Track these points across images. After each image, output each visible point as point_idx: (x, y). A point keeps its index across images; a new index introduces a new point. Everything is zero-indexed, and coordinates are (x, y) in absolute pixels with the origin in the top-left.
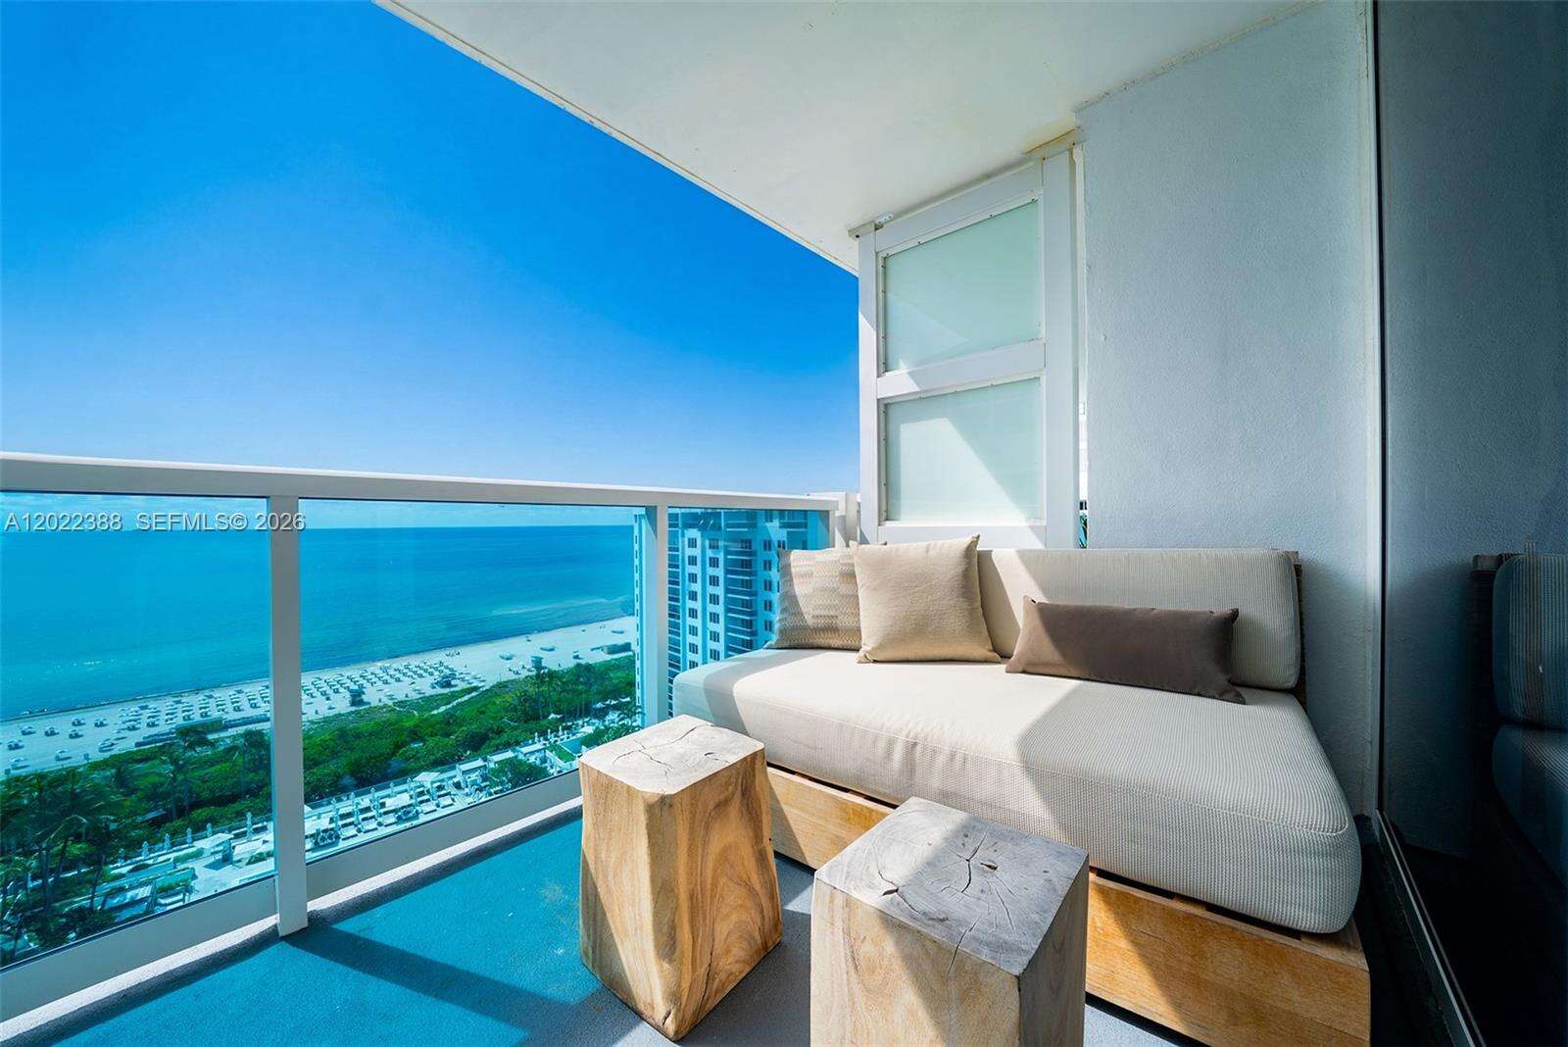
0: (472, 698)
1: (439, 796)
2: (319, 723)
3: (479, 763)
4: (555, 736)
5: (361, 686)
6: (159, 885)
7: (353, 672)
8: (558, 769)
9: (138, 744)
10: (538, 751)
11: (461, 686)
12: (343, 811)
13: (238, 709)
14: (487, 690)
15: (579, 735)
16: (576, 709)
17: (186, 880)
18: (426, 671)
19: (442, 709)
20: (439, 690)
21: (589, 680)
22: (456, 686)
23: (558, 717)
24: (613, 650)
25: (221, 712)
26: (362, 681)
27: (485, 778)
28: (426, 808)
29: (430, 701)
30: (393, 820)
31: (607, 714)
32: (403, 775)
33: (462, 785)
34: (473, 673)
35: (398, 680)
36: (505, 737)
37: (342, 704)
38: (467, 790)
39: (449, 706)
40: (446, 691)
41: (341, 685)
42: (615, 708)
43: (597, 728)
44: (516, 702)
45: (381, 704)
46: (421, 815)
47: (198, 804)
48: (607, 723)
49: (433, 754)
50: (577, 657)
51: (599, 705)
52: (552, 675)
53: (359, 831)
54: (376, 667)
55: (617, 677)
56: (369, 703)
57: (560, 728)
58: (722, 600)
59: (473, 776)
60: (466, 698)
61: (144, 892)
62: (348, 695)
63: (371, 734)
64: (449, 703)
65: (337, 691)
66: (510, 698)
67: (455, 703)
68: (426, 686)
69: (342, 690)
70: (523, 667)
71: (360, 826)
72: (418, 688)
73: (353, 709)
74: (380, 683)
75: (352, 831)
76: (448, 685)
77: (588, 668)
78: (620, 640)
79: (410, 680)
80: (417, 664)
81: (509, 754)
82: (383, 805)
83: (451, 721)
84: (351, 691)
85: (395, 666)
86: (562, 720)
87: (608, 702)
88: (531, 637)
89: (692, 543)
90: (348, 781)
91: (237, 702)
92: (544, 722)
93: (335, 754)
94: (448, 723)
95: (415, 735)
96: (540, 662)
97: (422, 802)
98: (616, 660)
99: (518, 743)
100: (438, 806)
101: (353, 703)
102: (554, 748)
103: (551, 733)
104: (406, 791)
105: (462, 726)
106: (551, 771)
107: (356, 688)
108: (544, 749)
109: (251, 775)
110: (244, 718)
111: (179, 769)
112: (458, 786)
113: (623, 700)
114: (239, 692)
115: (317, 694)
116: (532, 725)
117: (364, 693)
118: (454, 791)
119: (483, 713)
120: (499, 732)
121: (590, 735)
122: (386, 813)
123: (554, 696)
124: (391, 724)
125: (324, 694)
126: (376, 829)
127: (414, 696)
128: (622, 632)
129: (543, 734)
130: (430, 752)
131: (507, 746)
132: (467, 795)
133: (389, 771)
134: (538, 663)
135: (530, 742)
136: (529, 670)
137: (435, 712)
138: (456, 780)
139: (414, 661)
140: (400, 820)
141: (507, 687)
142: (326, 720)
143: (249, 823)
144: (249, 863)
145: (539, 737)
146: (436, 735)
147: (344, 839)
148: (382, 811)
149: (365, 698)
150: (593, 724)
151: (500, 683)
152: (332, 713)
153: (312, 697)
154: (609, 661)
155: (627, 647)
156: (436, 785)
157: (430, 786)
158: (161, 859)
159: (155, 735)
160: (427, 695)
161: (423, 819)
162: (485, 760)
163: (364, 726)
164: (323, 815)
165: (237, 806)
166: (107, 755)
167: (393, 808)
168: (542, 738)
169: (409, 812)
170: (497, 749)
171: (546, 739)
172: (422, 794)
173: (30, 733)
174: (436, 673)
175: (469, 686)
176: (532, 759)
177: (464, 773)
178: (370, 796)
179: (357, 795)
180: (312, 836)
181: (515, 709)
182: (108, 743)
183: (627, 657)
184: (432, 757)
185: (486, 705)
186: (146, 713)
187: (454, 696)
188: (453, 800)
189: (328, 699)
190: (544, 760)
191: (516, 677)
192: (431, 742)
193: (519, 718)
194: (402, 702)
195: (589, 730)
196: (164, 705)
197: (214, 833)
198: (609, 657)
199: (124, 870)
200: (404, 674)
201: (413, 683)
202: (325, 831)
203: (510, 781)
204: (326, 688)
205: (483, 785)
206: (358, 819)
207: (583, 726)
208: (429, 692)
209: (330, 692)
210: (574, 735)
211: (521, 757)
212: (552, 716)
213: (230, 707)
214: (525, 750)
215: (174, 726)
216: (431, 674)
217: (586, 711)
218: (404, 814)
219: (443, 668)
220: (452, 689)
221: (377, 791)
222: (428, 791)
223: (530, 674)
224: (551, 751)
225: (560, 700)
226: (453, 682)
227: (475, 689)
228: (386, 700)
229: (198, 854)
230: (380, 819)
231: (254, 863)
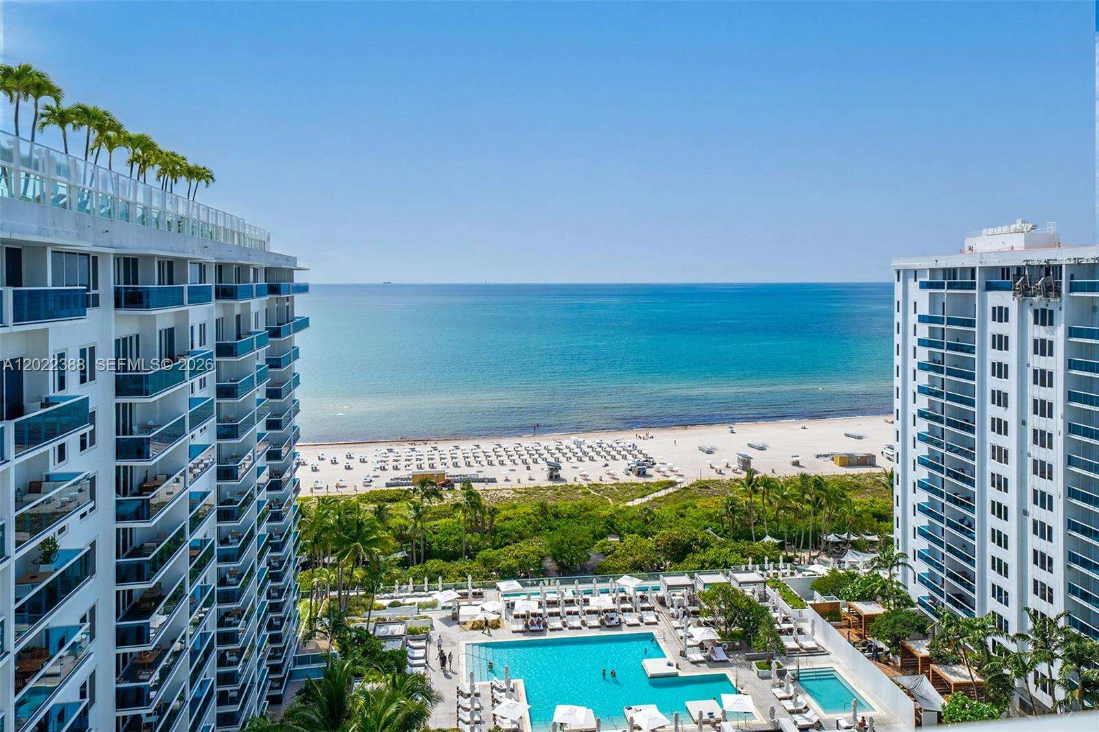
0: (670, 494)
1: (643, 609)
2: (521, 493)
3: (685, 580)
4: (775, 568)
5: (557, 460)
6: (409, 626)
7: (547, 442)
8: (783, 615)
9: (388, 485)
10: (755, 583)
11: (656, 477)
12: (551, 597)
13: (456, 465)
14: (685, 488)
15: (807, 573)
16: (799, 537)
17: (427, 629)
18: (619, 452)
19: (638, 502)
20: (633, 478)
21: (818, 499)
22: (650, 476)
23: (777, 541)
24: (849, 461)
25: (444, 466)
26: (558, 455)
27: (693, 602)
28: (632, 619)
29: (625, 491)
30: (596, 623)
31: (843, 553)
32: (603, 572)
33: (668, 603)
34: (668, 464)
35: (592, 459)
36: (711, 554)
37: (541, 477)
38: (672, 610)
39: (645, 500)
40: (641, 480)
41: (540, 454)
42: (856, 546)
43: (834, 570)
44: (724, 511)
45: (576, 484)
46: (624, 626)
47: (429, 555)
48: (847, 566)
49: (632, 555)
50: (796, 464)
51: (832, 538)
52: (768, 483)
53: (565, 625)
54: (569, 440)
55: (859, 501)
56: (564, 480)
57: (781, 558)
58: (1059, 410)
59: (679, 595)
60: (662, 493)
61: (399, 629)
62: (546, 467)
63: (569, 516)
64: (643, 496)
65: (535, 462)
66: (714, 505)
67: (650, 497)
68: (619, 471)
69: (540, 461)
70: (727, 466)
71: (565, 620)
72: (611, 472)
73: (551, 484)
74: (574, 459)
75: (557, 623)
76: (641, 473)
77: (819, 483)
78: (859, 449)
79: (603, 462)
80: (610, 442)
81: (719, 578)
82: (586, 602)
83: (649, 518)
84: (549, 464)
85: (589, 442)
86: (781, 547)
87: (845, 536)
88: (736, 427)
89: (1001, 314)
90: (549, 563)
91: (455, 458)
92: (757, 545)
93: (537, 531)
94: (646, 520)
95: (611, 527)
96: (749, 463)
97: (624, 610)
98: (854, 477)
99: (727, 566)
100: (641, 620)
101: (551, 478)
102: (776, 584)
103: (769, 562)
104: (607, 592)
105: (660, 527)
106: (775, 615)
107: (552, 460)
108: (765, 583)
109: (469, 535)
110: (460, 475)
111: (419, 517)
112: (662, 601)
113: (869, 538)
114: (457, 448)
115: (519, 461)
116: (743, 544)
117: (560, 468)
118: (658, 607)
119: (682, 516)
120: (705, 546)
121: (824, 578)
122: (589, 612)
123: (771, 513)
124: (587, 509)
125: (524, 462)
126: (580, 628)
127: (608, 481)
128: (860, 438)
129: (758, 560)
130: (628, 552)
131: (714, 566)
132: (672, 616)
133: (589, 563)
134: (746, 463)
135: (743, 567)
136: (734, 471)
137: (630, 504)
138: (660, 594)
139: (608, 439)
140: (602, 625)
141: (707, 487)
142: (528, 492)
143: (469, 585)
144: (472, 629)
145: (753, 563)
146: (633, 533)
147: (551, 630)
148: (586, 608)
149: (561, 473)
150: (826, 563)
151: (701, 482)
152: (532, 485)
153: (515, 464)
154: (842, 477)
155: (868, 461)
156: (640, 593)
157: (632, 594)
158: (409, 601)
159: (399, 478)
160: (620, 482)
161: (626, 631)
162: (692, 577)
163: (564, 506)
164: (532, 597)
165: (459, 565)
166: (368, 490)
167: (596, 609)
168: (757, 566)
169: (612, 619)
170: (703, 567)
171: (762, 569)
172: (624, 600)
173: (323, 459)
174: (629, 457)
175: (665, 479)
176: (748, 591)
177: (670, 587)
178: (573, 587)
179: (561, 583)
180: (523, 616)
181: (720, 520)
182: (368, 480)
183: (869, 475)
184: (631, 559)
185: (685, 507)
186: (392, 456)
187: (649, 488)
188: (657, 617)
189: (528, 468)
190: (764, 598)
191: (718, 477)
192: (629, 539)
193: (726, 532)
194: (596, 485)
195: (821, 570)
196: (402, 450)
197: (445, 589)
198: (843, 471)
199: (386, 603)
200: (598, 453)
201: (607, 465)
202: (534, 615)
203: (722, 613)
204: (526, 456)
205: (691, 609)
206: (563, 610)
207: (811, 563)
208: (624, 479)
209: (530, 461)
210: (800, 571)
211: (735, 585)
212: (768, 539)
213: (449, 462)
214: (741, 577)
215: (411, 472)
216: (625, 458)
217: (813, 541)
218: (608, 619)
219: (635, 452)
220: (648, 480)
221: (580, 583)
222: (630, 599)
223: (737, 476)
224: (774, 587)
225: (776, 520)
226: (649, 471)
227: (672, 484)
228: (580, 480)
229: (433, 606)
230: (584, 618)
231: (475, 629)
